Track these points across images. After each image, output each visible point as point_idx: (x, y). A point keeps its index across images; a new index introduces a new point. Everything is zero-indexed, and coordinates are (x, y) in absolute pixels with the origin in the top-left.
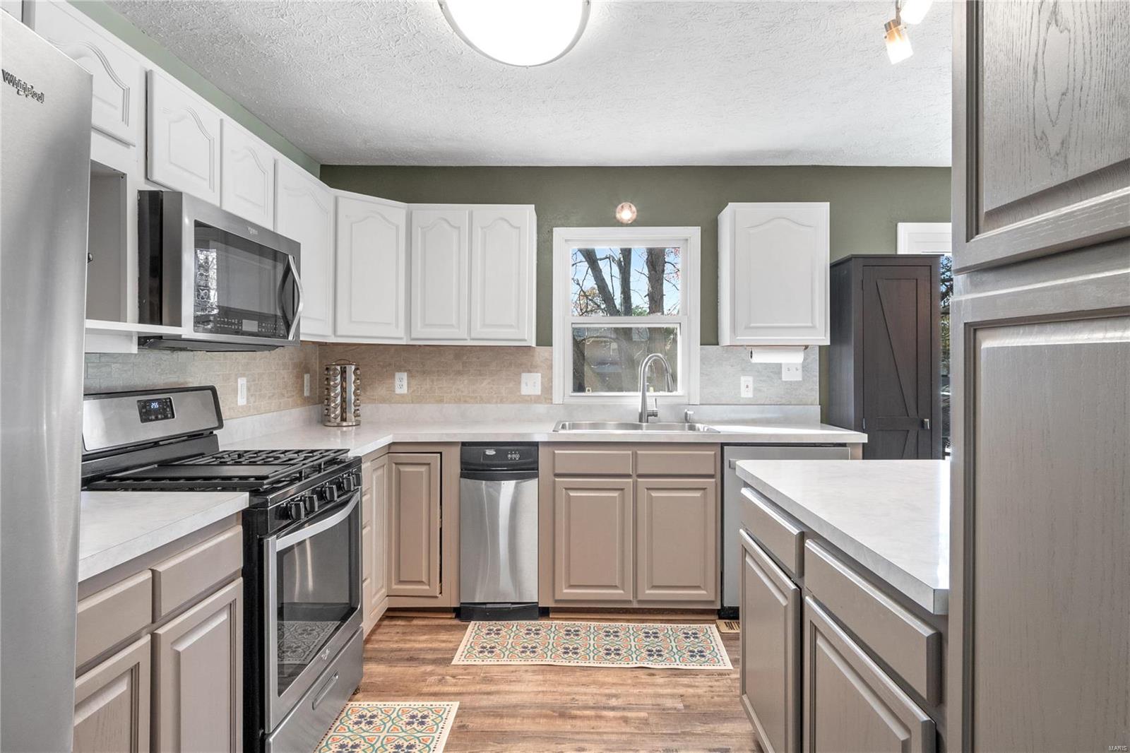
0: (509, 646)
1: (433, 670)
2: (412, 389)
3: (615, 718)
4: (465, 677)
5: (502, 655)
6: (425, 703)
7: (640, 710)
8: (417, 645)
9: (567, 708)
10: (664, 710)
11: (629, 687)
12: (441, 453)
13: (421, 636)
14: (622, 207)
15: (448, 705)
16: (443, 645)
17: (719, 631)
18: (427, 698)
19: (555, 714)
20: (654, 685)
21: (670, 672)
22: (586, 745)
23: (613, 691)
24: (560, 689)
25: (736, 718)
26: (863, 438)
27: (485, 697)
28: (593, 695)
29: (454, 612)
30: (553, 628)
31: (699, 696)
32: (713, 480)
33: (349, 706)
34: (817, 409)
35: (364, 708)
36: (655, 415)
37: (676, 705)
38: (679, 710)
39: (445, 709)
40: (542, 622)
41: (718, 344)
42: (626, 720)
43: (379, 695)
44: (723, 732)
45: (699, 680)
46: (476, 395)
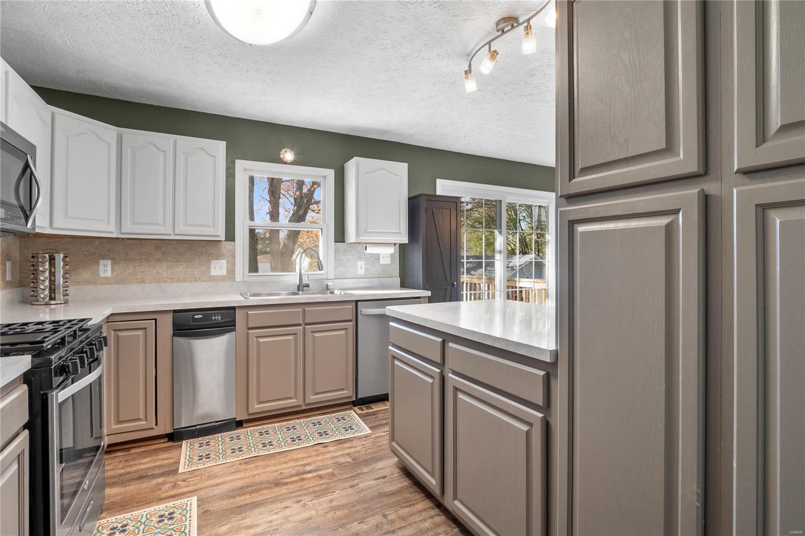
0: (221, 451)
1: (164, 481)
2: (116, 273)
3: (313, 477)
4: (193, 479)
5: (218, 458)
6: (168, 504)
7: (326, 469)
8: (142, 467)
9: (278, 479)
10: (341, 464)
11: (314, 457)
12: (156, 320)
13: (143, 459)
14: (286, 151)
15: (188, 501)
16: (166, 462)
17: (356, 413)
18: (167, 500)
19: (272, 485)
20: (329, 452)
21: (336, 443)
22: (301, 498)
23: (306, 462)
24: (269, 469)
25: (383, 458)
26: (429, 293)
27: (216, 488)
28: (293, 467)
29: (166, 437)
30: (248, 433)
31: (358, 452)
32: (351, 323)
33: (98, 524)
34: (398, 280)
35: (113, 522)
36: (307, 286)
37: (347, 460)
38: (350, 463)
39: (187, 504)
40: (239, 430)
41: (344, 242)
42: (321, 477)
43: (123, 510)
44: (379, 467)
45: (355, 443)
46: (174, 276)
